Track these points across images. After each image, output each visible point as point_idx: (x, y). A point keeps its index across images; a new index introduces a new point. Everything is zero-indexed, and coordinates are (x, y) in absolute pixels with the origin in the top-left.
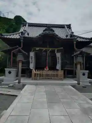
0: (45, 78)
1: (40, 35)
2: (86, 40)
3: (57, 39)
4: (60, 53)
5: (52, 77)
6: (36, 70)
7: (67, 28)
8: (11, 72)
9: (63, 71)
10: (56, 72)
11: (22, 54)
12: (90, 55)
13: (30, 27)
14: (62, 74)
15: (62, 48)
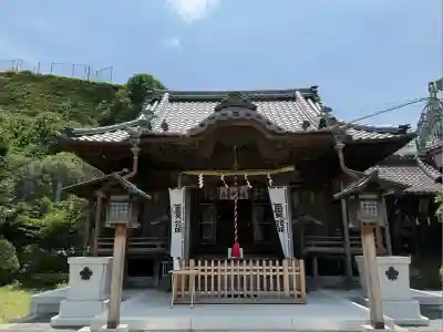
0: (229, 296)
1: (202, 125)
2: (382, 136)
3: (269, 136)
4: (285, 188)
5: (259, 293)
6: (192, 262)
7: (306, 98)
8: (91, 273)
9: (302, 261)
10: (271, 267)
11: (127, 197)
12: (409, 190)
13: (175, 105)
14: (298, 277)
15: (291, 169)
